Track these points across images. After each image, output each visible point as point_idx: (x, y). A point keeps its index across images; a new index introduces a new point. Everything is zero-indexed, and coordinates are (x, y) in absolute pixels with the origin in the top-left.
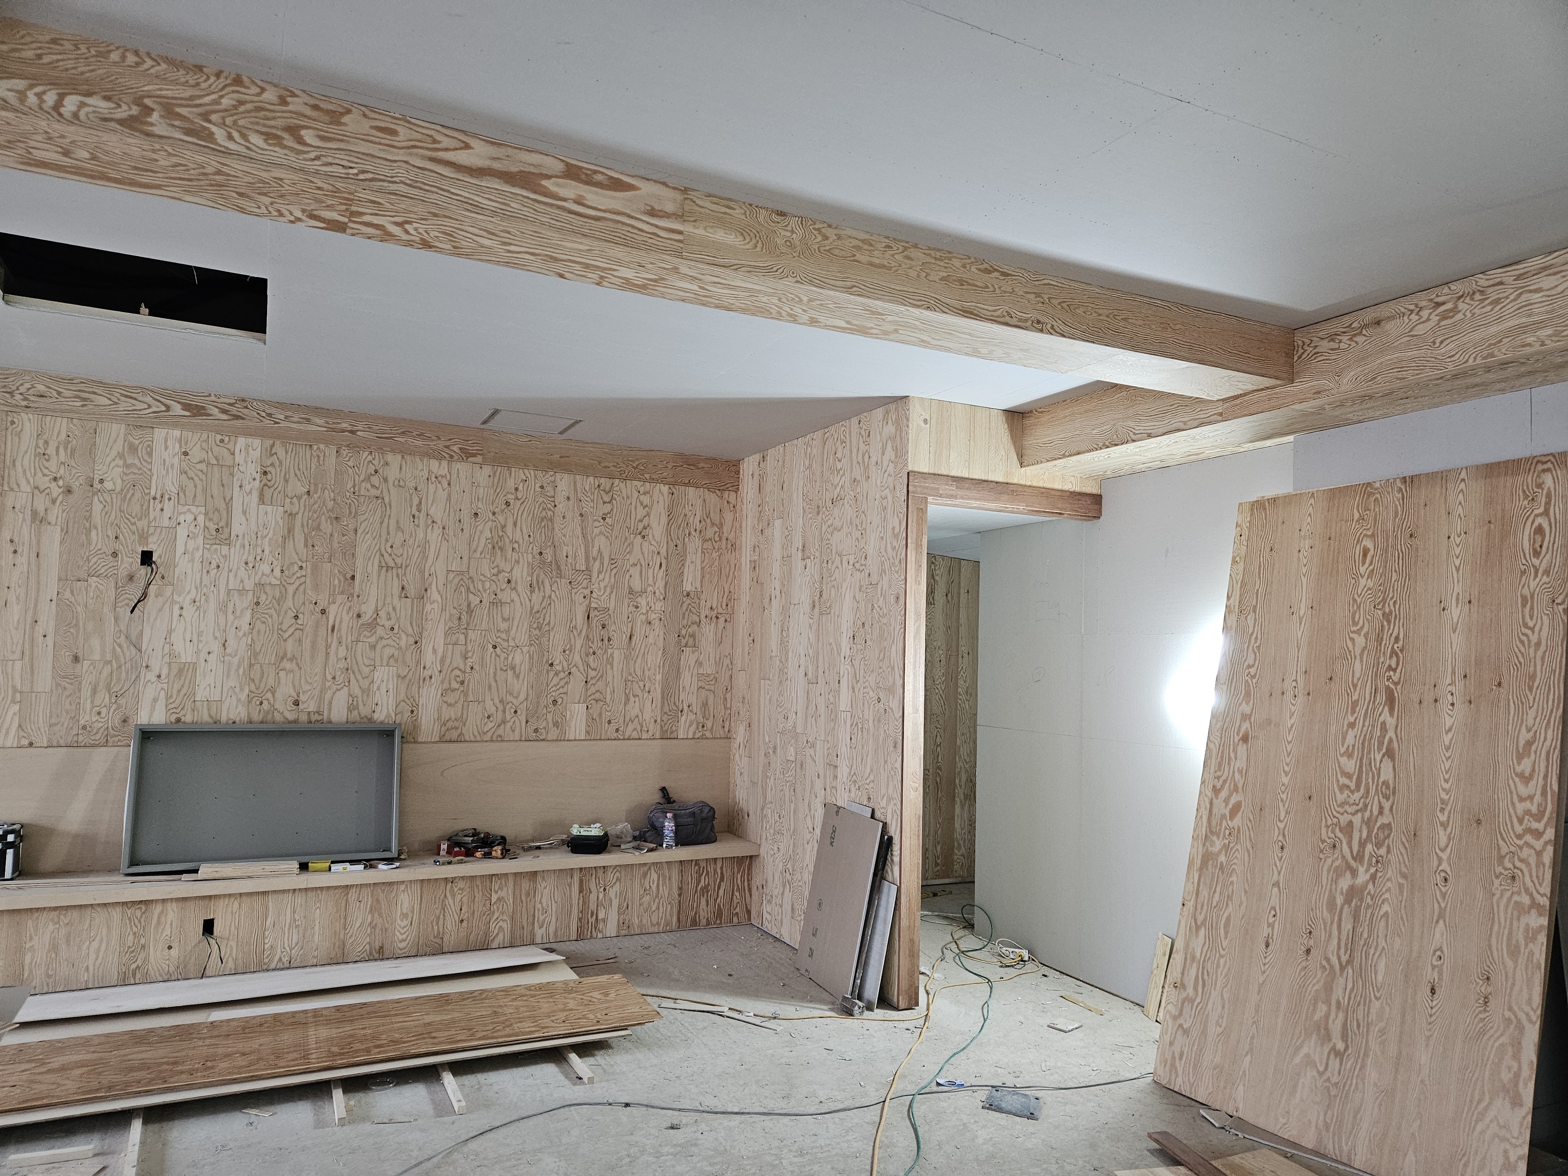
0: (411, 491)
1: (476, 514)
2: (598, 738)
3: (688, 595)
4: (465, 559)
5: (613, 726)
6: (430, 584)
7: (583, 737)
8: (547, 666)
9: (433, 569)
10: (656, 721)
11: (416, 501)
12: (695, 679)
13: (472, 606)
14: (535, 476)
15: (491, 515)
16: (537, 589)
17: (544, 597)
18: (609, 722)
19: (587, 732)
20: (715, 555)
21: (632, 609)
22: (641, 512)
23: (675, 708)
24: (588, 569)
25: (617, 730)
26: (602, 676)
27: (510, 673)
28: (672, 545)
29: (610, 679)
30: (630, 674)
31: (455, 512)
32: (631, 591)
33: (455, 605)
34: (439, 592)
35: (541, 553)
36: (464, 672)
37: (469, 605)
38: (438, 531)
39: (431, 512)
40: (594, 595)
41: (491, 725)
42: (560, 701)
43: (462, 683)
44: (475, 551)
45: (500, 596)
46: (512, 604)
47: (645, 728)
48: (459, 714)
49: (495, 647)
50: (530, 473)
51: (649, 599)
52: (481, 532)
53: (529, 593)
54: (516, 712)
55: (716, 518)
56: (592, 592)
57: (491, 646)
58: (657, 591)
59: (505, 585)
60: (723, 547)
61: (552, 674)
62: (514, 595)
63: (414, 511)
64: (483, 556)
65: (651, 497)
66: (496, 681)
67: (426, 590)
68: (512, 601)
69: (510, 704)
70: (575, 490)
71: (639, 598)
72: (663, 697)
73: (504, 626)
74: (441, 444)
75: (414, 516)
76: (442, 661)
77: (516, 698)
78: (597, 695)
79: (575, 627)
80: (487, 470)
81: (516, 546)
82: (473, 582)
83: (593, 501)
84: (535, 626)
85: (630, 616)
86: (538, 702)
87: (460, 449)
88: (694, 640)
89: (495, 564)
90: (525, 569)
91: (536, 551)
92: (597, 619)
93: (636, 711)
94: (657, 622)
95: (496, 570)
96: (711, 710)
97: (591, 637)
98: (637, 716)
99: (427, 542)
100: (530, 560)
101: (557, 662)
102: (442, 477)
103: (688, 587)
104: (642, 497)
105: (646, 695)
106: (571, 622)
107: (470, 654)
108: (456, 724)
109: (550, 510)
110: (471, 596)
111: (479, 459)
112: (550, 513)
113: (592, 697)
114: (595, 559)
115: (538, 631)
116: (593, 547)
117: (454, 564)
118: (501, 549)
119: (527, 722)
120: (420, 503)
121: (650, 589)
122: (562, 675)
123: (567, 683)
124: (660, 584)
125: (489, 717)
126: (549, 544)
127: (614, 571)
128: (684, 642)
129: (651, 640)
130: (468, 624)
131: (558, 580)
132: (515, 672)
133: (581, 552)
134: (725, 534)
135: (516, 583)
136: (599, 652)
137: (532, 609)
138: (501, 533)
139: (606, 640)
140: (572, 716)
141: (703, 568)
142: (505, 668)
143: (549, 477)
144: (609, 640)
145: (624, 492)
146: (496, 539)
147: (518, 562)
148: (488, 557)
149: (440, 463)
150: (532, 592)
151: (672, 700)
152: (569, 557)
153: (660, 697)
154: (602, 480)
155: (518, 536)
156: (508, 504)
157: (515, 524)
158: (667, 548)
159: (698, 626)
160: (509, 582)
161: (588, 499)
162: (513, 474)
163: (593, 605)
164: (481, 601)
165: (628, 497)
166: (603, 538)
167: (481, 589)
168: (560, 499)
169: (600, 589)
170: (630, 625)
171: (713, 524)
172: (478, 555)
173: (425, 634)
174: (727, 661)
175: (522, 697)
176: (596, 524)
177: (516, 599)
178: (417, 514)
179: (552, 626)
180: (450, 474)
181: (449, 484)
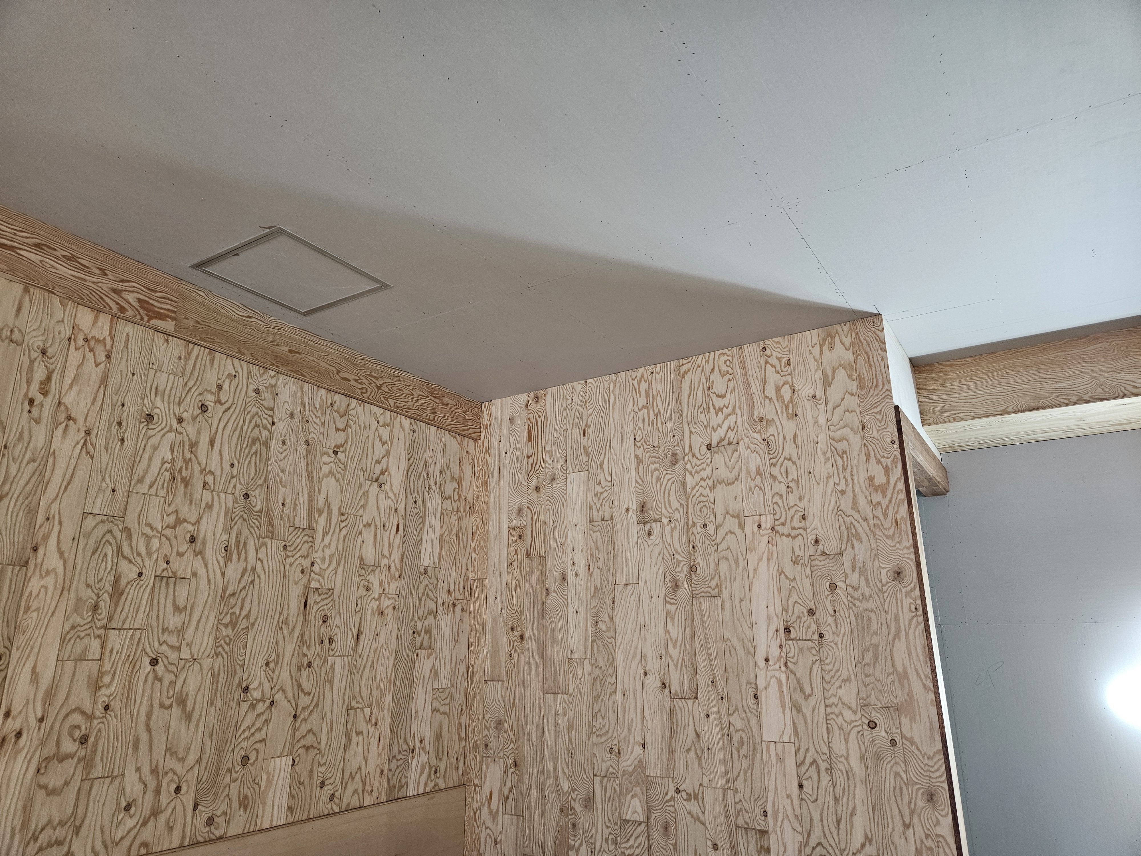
0: (34, 355)
1: (150, 417)
2: (305, 817)
3: (426, 572)
4: (121, 493)
5: (328, 790)
6: (46, 538)
7: (282, 821)
8: (238, 694)
9: (54, 509)
10: (382, 772)
11: (39, 374)
12: (429, 697)
13: (123, 582)
14: (249, 373)
15: (174, 423)
16: (235, 556)
17: (245, 570)
18: (322, 784)
19: (290, 809)
20: (454, 519)
21: (362, 591)
22: (379, 450)
23: (405, 747)
24: (311, 527)
25: (332, 797)
26: (317, 705)
27: (176, 711)
28: (410, 500)
29: (327, 708)
30: (354, 697)
31: (113, 406)
32: (362, 564)
33: (91, 581)
34: (61, 553)
35: (246, 496)
36: (90, 717)
37: (117, 580)
38: (75, 435)
39: (69, 399)
40: (316, 568)
41: (130, 823)
42: (253, 757)
43: (84, 740)
44: (141, 481)
45: (175, 564)
46: (193, 580)
47: (368, 788)
48: (69, 810)
49: (154, 662)
50: (242, 367)
51: (383, 578)
52: (155, 449)
53: (222, 561)
54: (178, 789)
55: (455, 469)
56: (313, 564)
57: (147, 661)
58: (392, 565)
59: (185, 546)
60: (462, 509)
61: (245, 706)
62: (198, 564)
63: (34, 391)
64: (153, 491)
65: (391, 431)
66: (149, 730)
67: (35, 549)
68: (195, 574)
69: (170, 774)
70: (302, 404)
71: (372, 576)
72: (392, 732)
73: (174, 621)
74: (106, 285)
75: (31, 402)
76: (50, 695)
77: (182, 760)
78: (310, 740)
79: (286, 622)
80: (176, 347)
81: (210, 479)
82: (130, 537)
83: (323, 424)
84: (227, 620)
85: (359, 602)
86: (218, 765)
87: (140, 300)
88: (430, 637)
89: (172, 508)
90: (221, 519)
91: (240, 490)
92: (316, 607)
93: (360, 758)
94: (390, 610)
95: (172, 519)
96: (446, 743)
97: (307, 637)
98: (360, 768)
99: (50, 453)
100: (230, 504)
101: (255, 684)
102: (98, 341)
103: (426, 561)
104: (381, 430)
105: (372, 729)
106: (281, 613)
107: (106, 680)
108: (60, 833)
109: (265, 428)
110: (123, 563)
111: (168, 325)
112: (265, 433)
113: (303, 742)
114: (320, 512)
115: (230, 629)
116: (319, 493)
117: (99, 501)
118: (186, 482)
119: (196, 806)
120: (49, 379)
121: (385, 561)
122: (261, 707)
123: (267, 722)
124: (396, 555)
125: (128, 808)
126: (260, 482)
127: (344, 532)
128: (419, 640)
129: (382, 639)
130: (110, 619)
131: (269, 541)
132: (184, 710)
133: (303, 499)
134: (464, 493)
135: (204, 543)
136: (316, 663)
137: (224, 590)
138: (188, 455)
139: (326, 642)
140: (269, 782)
141: (441, 536)
142: (167, 702)
143: (269, 378)
144: (331, 641)
145: (361, 418)
146: (179, 463)
147: (209, 507)
148: (163, 493)
149: (96, 318)
150: (228, 559)
151: (403, 736)
152: (287, 506)
153: (389, 731)
154: (337, 397)
155: (214, 465)
156: (204, 408)
157: (212, 443)
158: (406, 504)
159: (435, 617)
160: (193, 540)
161: (317, 421)
162: (216, 362)
163: (314, 585)
164: (140, 574)
165: (365, 427)
166: (333, 481)
167: (143, 551)
168: (281, 413)
169: (323, 560)
170: (358, 616)
171: (453, 478)
172: (143, 488)
173: (20, 640)
174: (462, 668)
175: (192, 758)
176: (325, 459)
177: (202, 572)
178: (39, 398)
179: (252, 620)
180: (112, 338)
181: (108, 357)
